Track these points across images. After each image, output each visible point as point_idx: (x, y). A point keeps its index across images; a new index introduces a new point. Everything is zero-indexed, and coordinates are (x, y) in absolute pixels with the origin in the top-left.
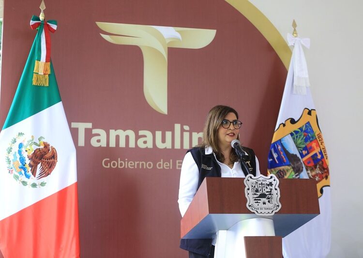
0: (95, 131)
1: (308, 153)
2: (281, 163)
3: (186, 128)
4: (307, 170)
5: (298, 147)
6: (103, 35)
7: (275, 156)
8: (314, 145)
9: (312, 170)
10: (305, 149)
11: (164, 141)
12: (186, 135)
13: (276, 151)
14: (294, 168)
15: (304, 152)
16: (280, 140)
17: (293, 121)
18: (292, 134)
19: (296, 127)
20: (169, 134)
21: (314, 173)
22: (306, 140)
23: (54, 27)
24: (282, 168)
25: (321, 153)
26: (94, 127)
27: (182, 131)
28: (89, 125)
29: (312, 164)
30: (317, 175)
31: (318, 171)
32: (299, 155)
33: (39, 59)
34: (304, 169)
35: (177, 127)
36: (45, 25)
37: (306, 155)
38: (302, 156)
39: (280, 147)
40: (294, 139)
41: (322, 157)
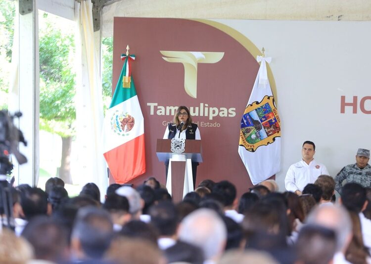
0: (159, 107)
1: (266, 119)
2: (249, 125)
3: (207, 105)
4: (265, 128)
5: (259, 116)
6: (164, 58)
7: (245, 121)
8: (270, 115)
9: (268, 128)
10: (264, 117)
11: (194, 112)
12: (206, 109)
13: (246, 119)
14: (256, 128)
15: (263, 119)
16: (248, 113)
17: (257, 103)
18: (256, 110)
19: (259, 106)
20: (197, 109)
21: (269, 130)
22: (265, 113)
23: (134, 58)
24: (248, 127)
25: (275, 119)
26: (159, 105)
27: (204, 107)
28: (156, 104)
29: (269, 125)
30: (271, 131)
31: (272, 129)
32: (259, 121)
33: (125, 75)
34: (263, 128)
35: (202, 105)
36: (129, 58)
37: (264, 120)
38: (262, 121)
39: (248, 117)
40: (257, 112)
41: (276, 121)
